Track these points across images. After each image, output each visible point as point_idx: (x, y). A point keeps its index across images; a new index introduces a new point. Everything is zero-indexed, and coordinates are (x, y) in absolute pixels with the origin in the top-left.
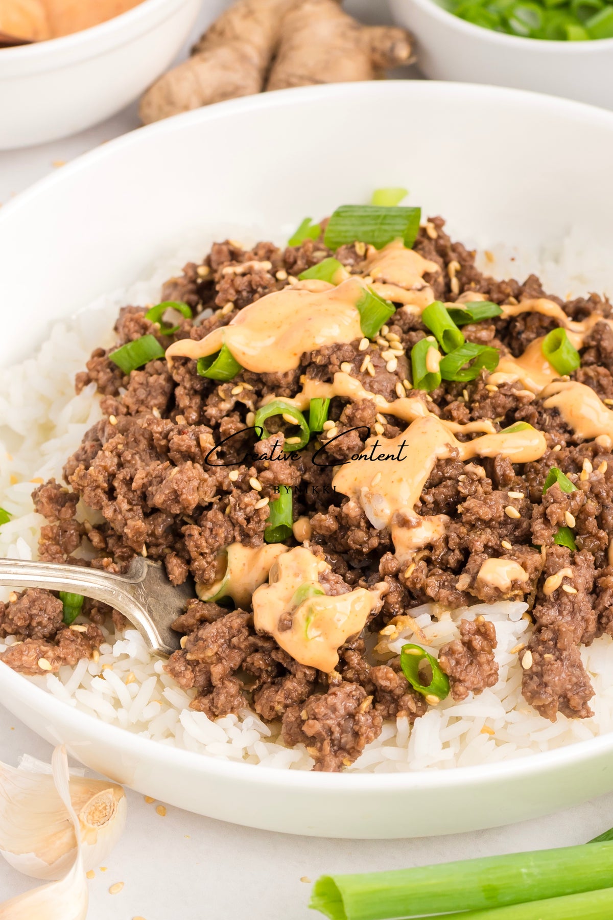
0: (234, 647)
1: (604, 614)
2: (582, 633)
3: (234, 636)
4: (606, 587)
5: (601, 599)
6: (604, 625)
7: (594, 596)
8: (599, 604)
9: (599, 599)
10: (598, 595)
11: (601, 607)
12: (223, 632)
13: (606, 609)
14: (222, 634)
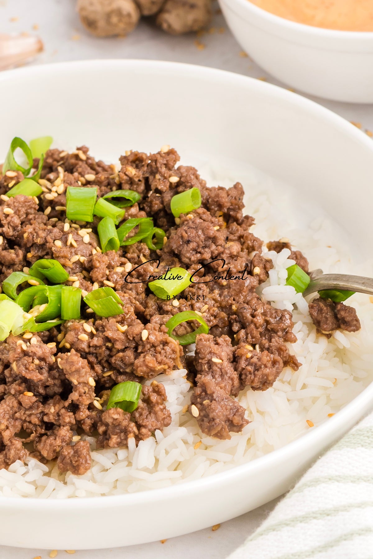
0: (17, 419)
1: (243, 372)
2: (230, 387)
3: (16, 412)
4: (241, 355)
5: (239, 364)
6: (244, 380)
7: (235, 363)
8: (239, 367)
9: (238, 364)
10: (237, 362)
11: (240, 368)
12: (9, 411)
13: (243, 369)
14: (7, 412)
